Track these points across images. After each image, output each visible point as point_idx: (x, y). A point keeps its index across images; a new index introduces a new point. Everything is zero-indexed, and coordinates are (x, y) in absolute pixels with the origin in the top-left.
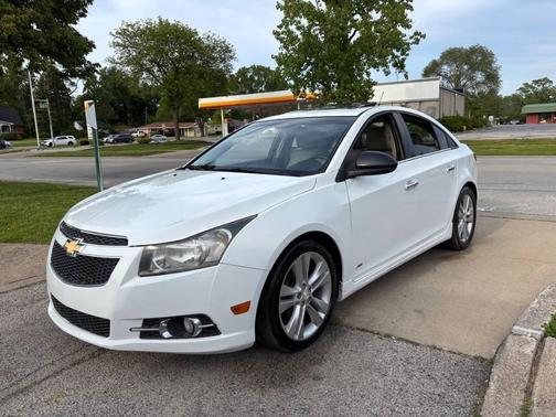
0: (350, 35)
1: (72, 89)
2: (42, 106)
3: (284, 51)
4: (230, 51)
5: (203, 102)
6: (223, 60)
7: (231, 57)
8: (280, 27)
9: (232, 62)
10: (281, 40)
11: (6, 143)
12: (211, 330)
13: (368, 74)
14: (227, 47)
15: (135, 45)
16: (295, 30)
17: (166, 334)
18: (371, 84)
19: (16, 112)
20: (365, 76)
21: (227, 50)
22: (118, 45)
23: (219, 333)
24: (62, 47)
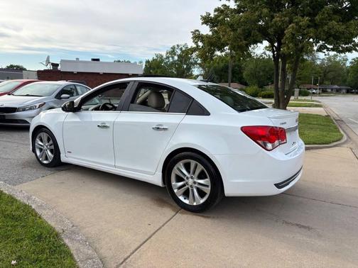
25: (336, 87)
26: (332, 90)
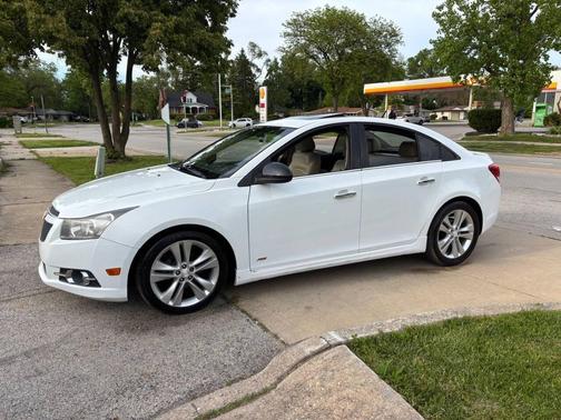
0: (531, 11)
1: (257, 74)
2: (227, 91)
3: (443, 35)
4: (397, 35)
5: (368, 88)
6: (388, 45)
7: (398, 41)
8: (440, 8)
9: (398, 47)
10: (441, 22)
11: (199, 122)
12: (95, 283)
13: (546, 58)
14: (394, 31)
15: (304, 34)
16: (458, 11)
17: (70, 280)
18: (547, 69)
19: (211, 95)
20: (542, 60)
21: (394, 34)
22: (289, 35)
23: (100, 286)
24: (200, 47)
25: (52, 111)
26: (47, 116)
